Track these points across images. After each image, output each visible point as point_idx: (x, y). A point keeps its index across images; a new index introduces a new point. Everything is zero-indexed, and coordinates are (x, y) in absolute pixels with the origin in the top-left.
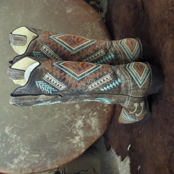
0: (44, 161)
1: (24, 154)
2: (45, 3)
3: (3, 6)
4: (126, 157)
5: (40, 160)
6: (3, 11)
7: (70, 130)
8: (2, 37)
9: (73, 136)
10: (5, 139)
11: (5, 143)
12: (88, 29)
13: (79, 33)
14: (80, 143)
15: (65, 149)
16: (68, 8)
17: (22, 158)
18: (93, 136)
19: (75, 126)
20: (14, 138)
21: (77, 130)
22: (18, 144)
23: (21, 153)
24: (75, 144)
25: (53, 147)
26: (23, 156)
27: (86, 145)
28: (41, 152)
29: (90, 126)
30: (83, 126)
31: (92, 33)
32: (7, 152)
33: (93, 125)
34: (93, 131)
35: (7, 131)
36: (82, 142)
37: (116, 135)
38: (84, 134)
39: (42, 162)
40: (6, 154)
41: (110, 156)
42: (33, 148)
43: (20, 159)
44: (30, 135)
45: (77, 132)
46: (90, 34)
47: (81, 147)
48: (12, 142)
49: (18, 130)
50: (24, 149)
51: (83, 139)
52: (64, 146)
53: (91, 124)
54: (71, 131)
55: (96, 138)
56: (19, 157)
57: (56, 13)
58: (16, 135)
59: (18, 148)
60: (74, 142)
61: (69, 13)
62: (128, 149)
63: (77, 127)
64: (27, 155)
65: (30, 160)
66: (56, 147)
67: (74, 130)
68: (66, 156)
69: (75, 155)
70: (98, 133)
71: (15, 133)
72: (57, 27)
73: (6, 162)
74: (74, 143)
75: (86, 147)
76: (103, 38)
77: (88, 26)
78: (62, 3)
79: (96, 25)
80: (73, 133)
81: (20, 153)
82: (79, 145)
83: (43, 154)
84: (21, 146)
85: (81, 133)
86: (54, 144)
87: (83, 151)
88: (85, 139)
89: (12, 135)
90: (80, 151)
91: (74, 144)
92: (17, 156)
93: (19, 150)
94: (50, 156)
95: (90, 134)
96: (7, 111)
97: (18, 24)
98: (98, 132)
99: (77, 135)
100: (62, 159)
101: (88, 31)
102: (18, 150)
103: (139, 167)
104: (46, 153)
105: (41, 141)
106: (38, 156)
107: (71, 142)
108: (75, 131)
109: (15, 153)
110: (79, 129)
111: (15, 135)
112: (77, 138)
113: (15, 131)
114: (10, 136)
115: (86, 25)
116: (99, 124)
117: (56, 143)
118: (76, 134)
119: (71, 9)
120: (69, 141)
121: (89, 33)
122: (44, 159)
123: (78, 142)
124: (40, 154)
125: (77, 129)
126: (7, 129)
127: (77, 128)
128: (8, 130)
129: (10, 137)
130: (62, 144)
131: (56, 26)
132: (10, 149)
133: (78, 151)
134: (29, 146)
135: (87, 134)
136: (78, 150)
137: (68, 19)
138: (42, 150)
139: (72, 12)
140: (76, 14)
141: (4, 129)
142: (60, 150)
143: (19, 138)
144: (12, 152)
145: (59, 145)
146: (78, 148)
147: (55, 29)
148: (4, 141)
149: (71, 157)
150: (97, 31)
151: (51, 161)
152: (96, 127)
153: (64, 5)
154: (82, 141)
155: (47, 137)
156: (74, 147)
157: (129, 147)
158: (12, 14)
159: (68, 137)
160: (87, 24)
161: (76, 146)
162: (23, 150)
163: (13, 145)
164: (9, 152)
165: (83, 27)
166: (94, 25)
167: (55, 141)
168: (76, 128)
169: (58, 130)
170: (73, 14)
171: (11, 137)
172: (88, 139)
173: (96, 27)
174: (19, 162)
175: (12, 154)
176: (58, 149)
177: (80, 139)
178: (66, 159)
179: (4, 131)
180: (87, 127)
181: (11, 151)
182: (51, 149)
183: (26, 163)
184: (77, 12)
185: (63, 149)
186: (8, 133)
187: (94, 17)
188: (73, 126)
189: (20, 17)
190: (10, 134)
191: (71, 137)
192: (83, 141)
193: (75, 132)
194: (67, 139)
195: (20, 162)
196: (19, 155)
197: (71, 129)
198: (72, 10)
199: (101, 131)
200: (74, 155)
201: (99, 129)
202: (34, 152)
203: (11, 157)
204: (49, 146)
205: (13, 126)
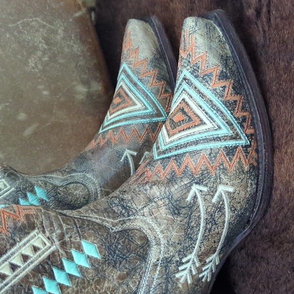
12: (38, 39)
31: (50, 57)
46: (40, 59)
76: (85, 76)
77: (37, 31)
101: (35, 48)
115: (32, 27)
121: (39, 53)
150: (66, 50)
160: (34, 23)
165: (20, 32)
173: (64, 38)
187: (62, 3)
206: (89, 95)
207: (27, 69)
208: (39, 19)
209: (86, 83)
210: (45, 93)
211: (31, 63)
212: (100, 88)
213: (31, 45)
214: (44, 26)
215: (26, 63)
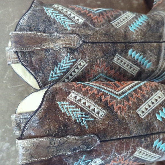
20: (5, 148)
22: (12, 160)
71: (7, 140)
111: (7, 144)
113: (6, 136)
163: (3, 161)
205: (4, 128)
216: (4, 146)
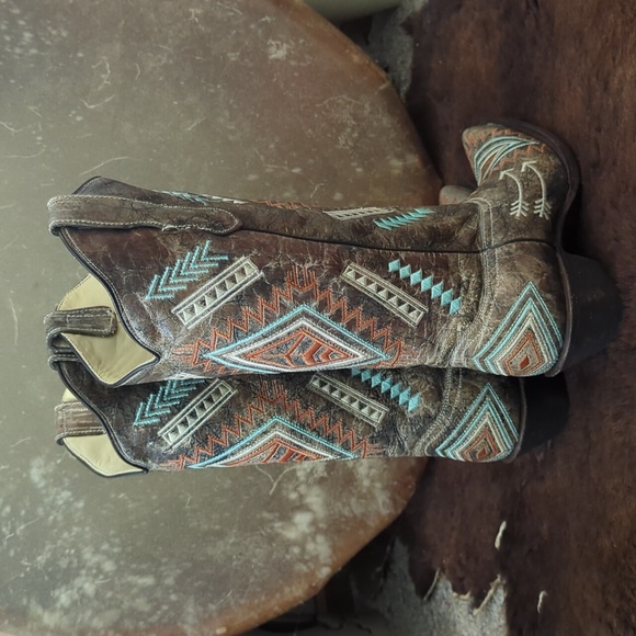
0: (173, 605)
1: (94, 571)
2: (196, 24)
3: (50, 28)
4: (490, 588)
5: (156, 600)
6: (48, 43)
7: (275, 485)
8: (41, 129)
9: (286, 511)
10: (28, 504)
11: (26, 521)
12: (345, 116)
13: (313, 130)
14: (314, 539)
15: (254, 560)
16: (273, 43)
17: (89, 588)
18: (363, 515)
19: (294, 471)
20: (61, 502)
21: (303, 489)
22: (75, 529)
23: (83, 567)
24: (295, 543)
25: (210, 551)
26: (90, 578)
27: (334, 549)
28: (163, 568)
29: (353, 474)
30: (325, 474)
31: (359, 133)
32: (32, 558)
33: (362, 470)
34: (361, 496)
35: (36, 474)
36: (320, 538)
37: (452, 514)
38: (327, 505)
39: (165, 607)
40: (27, 567)
41: (430, 618)
42: (129, 549)
43: (80, 589)
44: (122, 495)
45: (301, 497)
46: (350, 135)
47: (315, 559)
48: (55, 521)
49: (76, 475)
50: (97, 551)
51: (322, 525)
52: (251, 547)
53: (354, 468)
54: (279, 489)
55: (374, 526)
56: (78, 582)
57: (233, 59)
58: (69, 494)
59: (74, 545)
60: (291, 534)
61: (277, 60)
62: (497, 544)
63: (301, 474)
64: (106, 577)
65: (119, 596)
66: (217, 550)
67: (291, 487)
68: (258, 590)
69: (294, 588)
70: (384, 503)
71: (67, 484)
72: (235, 106)
73: (25, 601)
74: (288, 540)
75: (335, 559)
76: (399, 149)
77: (344, 108)
78: (252, 26)
79: (371, 105)
80: (287, 500)
81: (82, 565)
82: (310, 547)
83: (168, 576)
84: (88, 536)
85: (315, 499)
86: (212, 538)
87: (325, 573)
88: (334, 527)
89: (53, 491)
90: (312, 573)
91: (288, 544)
92: (68, 576)
93: (78, 555)
94: (196, 584)
95: (349, 506)
96: (43, 398)
97: (100, 88)
98: (380, 503)
99: (301, 507)
100: (242, 602)
102: (73, 551)
103: (541, 596)
104: (179, 572)
105: (162, 524)
106: (148, 581)
107: (277, 535)
108: (295, 489)
109: (63, 563)
110: (309, 485)
111: (66, 494)
112: (302, 520)
113: (66, 475)
114: (47, 495)
115: (338, 105)
116: (384, 470)
117: (221, 535)
118: (298, 504)
119: (285, 45)
120: (269, 530)
121: (349, 130)
122: (173, 597)
123: (305, 536)
124: (159, 577)
125: (302, 483)
126: (39, 467)
127: (302, 478)
128: (42, 471)
129: (46, 500)
130: (245, 539)
131: (231, 101)
132: (43, 547)
133: (306, 574)
134: (117, 541)
135: (339, 504)
136: (304, 568)
137: (274, 80)
138: (164, 560)
139: (288, 57)
140: (302, 64)
141: (27, 467)
142: (234, 563)
143: (81, 504)
144: (52, 562)
145: (233, 544)
146: (305, 562)
147: (227, 113)
148: (23, 512)
149: (278, 595)
150: (375, 123)
151: (200, 609)
152: (373, 481)
153: (260, 31)
154: (318, 531)
155: (187, 507)
156: (288, 557)
157: (500, 534)
158: (80, 55)
159: (266, 515)
160: (340, 101)
161: (296, 550)
162: (94, 553)
163: (55, 530)
164: (39, 558)
165: (327, 111)
166: (367, 106)
167: (217, 527)
168: (297, 479)
169: (229, 481)
170: (293, 63)
171: (51, 498)
172: (343, 526)
173: (371, 113)
174: (74, 603)
175: (50, 569)
176: (230, 558)
177: (314, 523)
178: (256, 601)
179: (25, 475)
180: (338, 479)
181: (49, 555)
182: (201, 558)
183: (103, 607)
184: (307, 56)
185: (248, 561)
186: (42, 484)
187: (365, 78)
188: (287, 470)
189: (108, 66)
190: (46, 487)
191: (277, 515)
192: (325, 532)
193: (293, 496)
194: (263, 522)
195: (81, 601)
196: (78, 575)
197: (279, 483)
198: (288, 50)
199: (393, 499)
200: (287, 590)
201: (385, 488)
202: (134, 566)
203: (46, 578)
204: (194, 546)
205: (60, 458)
206: (406, 169)
207: (338, 147)
208: (344, 96)
209: (400, 157)
210: (359, 170)
211: (342, 142)
212: (417, 160)
213: (339, 122)
214: (350, 103)
215: (337, 142)
216: (58, 497)
